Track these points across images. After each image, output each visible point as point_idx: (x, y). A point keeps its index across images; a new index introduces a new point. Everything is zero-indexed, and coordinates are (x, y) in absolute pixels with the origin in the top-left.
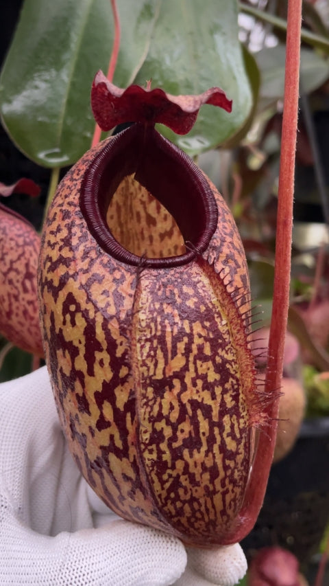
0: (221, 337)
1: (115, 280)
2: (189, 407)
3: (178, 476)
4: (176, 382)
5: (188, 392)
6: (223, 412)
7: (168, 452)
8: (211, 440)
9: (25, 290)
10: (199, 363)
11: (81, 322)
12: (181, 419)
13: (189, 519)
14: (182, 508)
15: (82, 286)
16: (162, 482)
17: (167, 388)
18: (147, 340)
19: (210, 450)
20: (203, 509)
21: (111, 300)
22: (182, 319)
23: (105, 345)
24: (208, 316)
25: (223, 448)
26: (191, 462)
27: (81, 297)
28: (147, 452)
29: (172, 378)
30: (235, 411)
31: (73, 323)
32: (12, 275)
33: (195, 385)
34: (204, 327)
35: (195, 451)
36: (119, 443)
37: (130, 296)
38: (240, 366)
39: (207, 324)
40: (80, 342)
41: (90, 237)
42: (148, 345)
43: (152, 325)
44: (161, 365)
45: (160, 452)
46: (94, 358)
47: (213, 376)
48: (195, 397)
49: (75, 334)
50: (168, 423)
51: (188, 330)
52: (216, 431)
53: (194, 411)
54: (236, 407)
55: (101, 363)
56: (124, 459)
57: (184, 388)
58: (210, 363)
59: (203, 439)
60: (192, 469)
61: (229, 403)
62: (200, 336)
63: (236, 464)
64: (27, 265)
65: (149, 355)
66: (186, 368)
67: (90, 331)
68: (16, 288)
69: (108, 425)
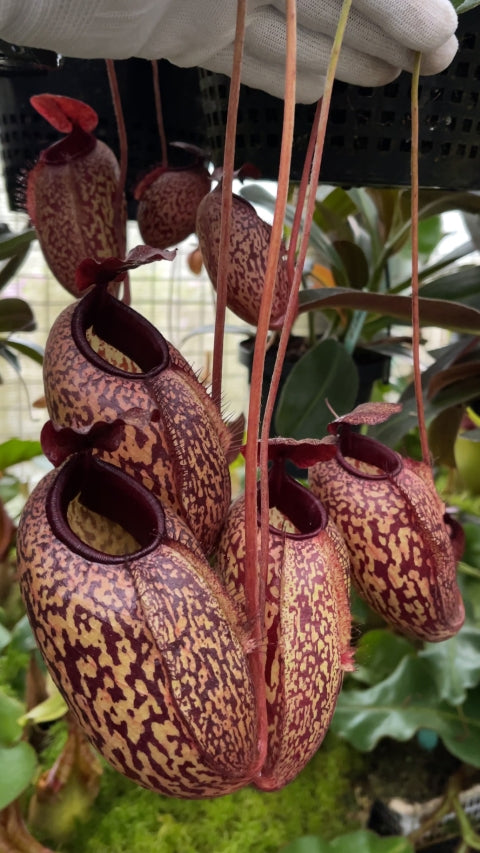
0: (204, 593)
1: (110, 580)
2: (200, 655)
3: (210, 716)
4: (186, 639)
5: (196, 644)
6: (225, 650)
7: (197, 698)
8: (224, 676)
9: (250, 269)
10: (196, 618)
11: (95, 625)
12: (199, 668)
13: (225, 754)
14: (219, 745)
15: (86, 595)
16: (200, 727)
17: (181, 646)
18: (155, 615)
19: (225, 685)
20: (233, 739)
21: (114, 596)
22: (172, 589)
23: (123, 634)
24: (190, 579)
25: (233, 680)
26: (215, 699)
27: (88, 604)
28: (182, 706)
29: (181, 637)
30: (231, 647)
31: (88, 628)
32: (239, 255)
33: (199, 636)
34: (190, 589)
35: (216, 689)
36: (158, 710)
37: (129, 586)
38: (224, 610)
39: (191, 586)
40: (100, 642)
41: (74, 556)
42: (156, 618)
43: (154, 601)
44: (171, 630)
45: (192, 701)
46: (117, 648)
47: (209, 625)
48: (203, 646)
49: (93, 638)
50: (191, 674)
51: (180, 596)
52: (224, 666)
53: (205, 656)
54: (231, 643)
55: (124, 650)
56: (166, 722)
57: (193, 642)
58: (203, 615)
59: (218, 677)
60: (218, 706)
61: (226, 642)
62: (190, 597)
63: (245, 690)
64: (252, 246)
65: (160, 626)
66: (189, 626)
67: (106, 628)
68: (242, 266)
69: (145, 698)
